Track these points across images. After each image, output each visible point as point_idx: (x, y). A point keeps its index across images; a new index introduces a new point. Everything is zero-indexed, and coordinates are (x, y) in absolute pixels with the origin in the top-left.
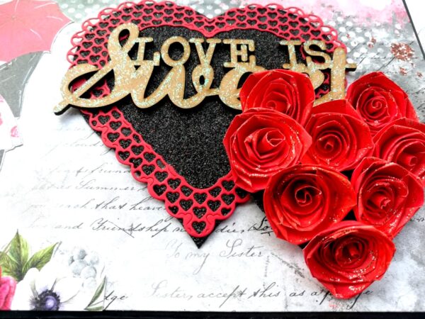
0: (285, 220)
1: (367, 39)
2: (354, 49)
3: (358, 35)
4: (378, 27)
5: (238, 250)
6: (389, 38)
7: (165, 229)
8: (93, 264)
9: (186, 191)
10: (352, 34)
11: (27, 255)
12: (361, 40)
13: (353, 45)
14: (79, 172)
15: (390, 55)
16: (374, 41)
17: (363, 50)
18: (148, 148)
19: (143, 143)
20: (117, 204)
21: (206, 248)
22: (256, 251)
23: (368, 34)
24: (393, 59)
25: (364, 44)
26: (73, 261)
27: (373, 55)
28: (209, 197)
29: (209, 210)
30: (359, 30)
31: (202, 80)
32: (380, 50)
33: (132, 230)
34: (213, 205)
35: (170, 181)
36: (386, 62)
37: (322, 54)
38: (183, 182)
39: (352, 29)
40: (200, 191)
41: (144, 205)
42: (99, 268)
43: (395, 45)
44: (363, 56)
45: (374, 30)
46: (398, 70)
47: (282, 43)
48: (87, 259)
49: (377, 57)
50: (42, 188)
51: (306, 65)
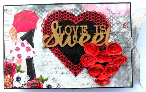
0: (92, 73)
2: (113, 25)
3: (115, 20)
4: (121, 17)
5: (83, 77)
6: (123, 21)
7: (69, 73)
8: (56, 80)
9: (73, 66)
10: (114, 20)
11: (44, 79)
12: (116, 21)
13: (113, 23)
14: (50, 61)
15: (122, 27)
16: (119, 22)
17: (116, 25)
18: (64, 56)
19: (63, 55)
20: (59, 68)
21: (77, 77)
22: (86, 77)
23: (118, 20)
24: (123, 28)
25: (116, 23)
26: (52, 80)
27: (118, 27)
28: (77, 67)
29: (77, 70)
30: (116, 18)
31: (75, 38)
32: (120, 25)
33: (63, 73)
34: (78, 69)
35: (69, 64)
36: (121, 29)
37: (104, 29)
38: (72, 64)
39: (114, 18)
40: (75, 66)
41: (64, 68)
42: (58, 81)
43: (124, 23)
44: (115, 27)
45: (120, 18)
46: (123, 32)
47: (95, 26)
48: (55, 79)
49: (119, 27)
50: (43, 65)
51: (100, 33)
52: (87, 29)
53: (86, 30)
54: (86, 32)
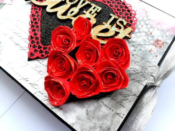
1: (149, 31)
2: (139, 32)
3: (147, 28)
4: (158, 29)
5: (37, 69)
6: (158, 36)
7: (24, 50)
9: (38, 43)
10: (145, 26)
12: (146, 30)
13: (141, 30)
14: (18, 20)
15: (152, 42)
16: (151, 33)
17: (143, 34)
18: (39, 24)
19: (39, 22)
20: (19, 35)
21: (30, 62)
22: (41, 73)
23: (151, 30)
24: (152, 44)
25: (146, 32)
27: (145, 38)
28: (42, 49)
29: (38, 52)
30: (149, 26)
31: (72, 12)
32: (150, 38)
33: (17, 44)
34: (41, 52)
35: (36, 37)
36: (148, 44)
37: (122, 26)
38: (39, 40)
39: (147, 25)
40: (41, 45)
41: (25, 40)
43: (158, 40)
44: (140, 37)
45: (156, 30)
46: (149, 49)
47: (111, 15)
49: (146, 40)
50: (6, 19)
51: (112, 27)
52: (98, 11)
53: (96, 12)
54: (93, 14)
